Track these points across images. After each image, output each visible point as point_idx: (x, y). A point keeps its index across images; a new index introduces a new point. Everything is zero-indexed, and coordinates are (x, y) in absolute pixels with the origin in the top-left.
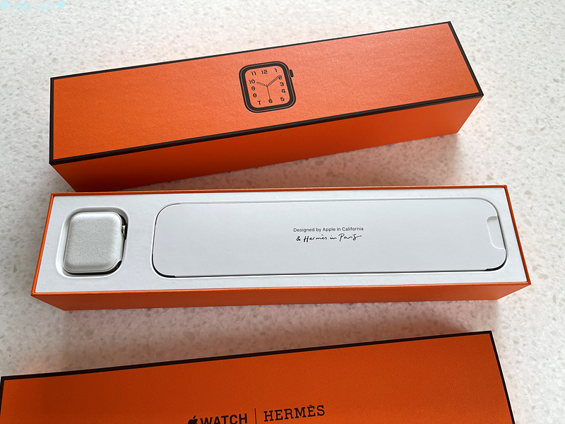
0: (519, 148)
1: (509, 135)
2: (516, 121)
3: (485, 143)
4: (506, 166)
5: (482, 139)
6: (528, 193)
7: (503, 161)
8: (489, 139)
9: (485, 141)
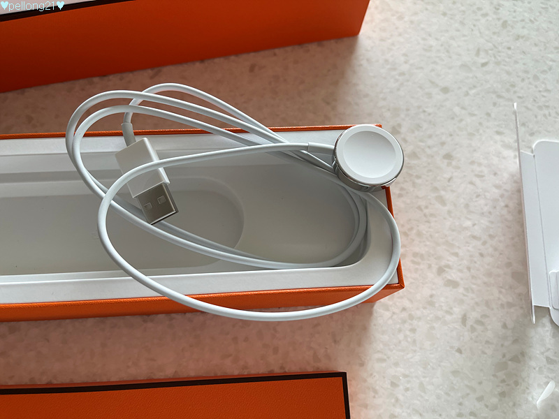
0: (445, 90)
1: (433, 70)
2: (448, 51)
3: (397, 80)
4: (422, 116)
5: (393, 73)
6: (448, 157)
7: (419, 107)
8: (402, 74)
9: (397, 77)
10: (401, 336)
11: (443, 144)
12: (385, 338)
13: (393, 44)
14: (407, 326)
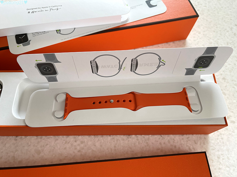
10: (218, 141)
11: (221, 74)
12: (213, 142)
13: (198, 42)
14: (220, 137)
